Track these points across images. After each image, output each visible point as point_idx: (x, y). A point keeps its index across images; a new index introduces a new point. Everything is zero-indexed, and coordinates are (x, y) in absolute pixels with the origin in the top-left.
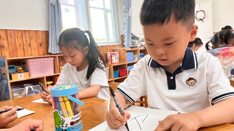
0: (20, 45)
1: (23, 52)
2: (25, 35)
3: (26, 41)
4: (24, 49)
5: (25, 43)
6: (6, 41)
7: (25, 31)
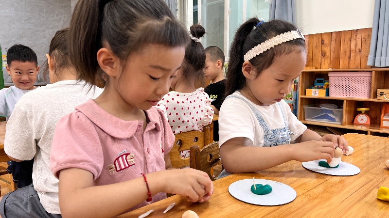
0: (345, 52)
1: (347, 62)
2: (355, 36)
3: (356, 46)
4: (350, 57)
5: (353, 47)
6: (329, 47)
7: (357, 30)
